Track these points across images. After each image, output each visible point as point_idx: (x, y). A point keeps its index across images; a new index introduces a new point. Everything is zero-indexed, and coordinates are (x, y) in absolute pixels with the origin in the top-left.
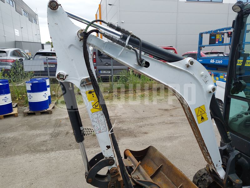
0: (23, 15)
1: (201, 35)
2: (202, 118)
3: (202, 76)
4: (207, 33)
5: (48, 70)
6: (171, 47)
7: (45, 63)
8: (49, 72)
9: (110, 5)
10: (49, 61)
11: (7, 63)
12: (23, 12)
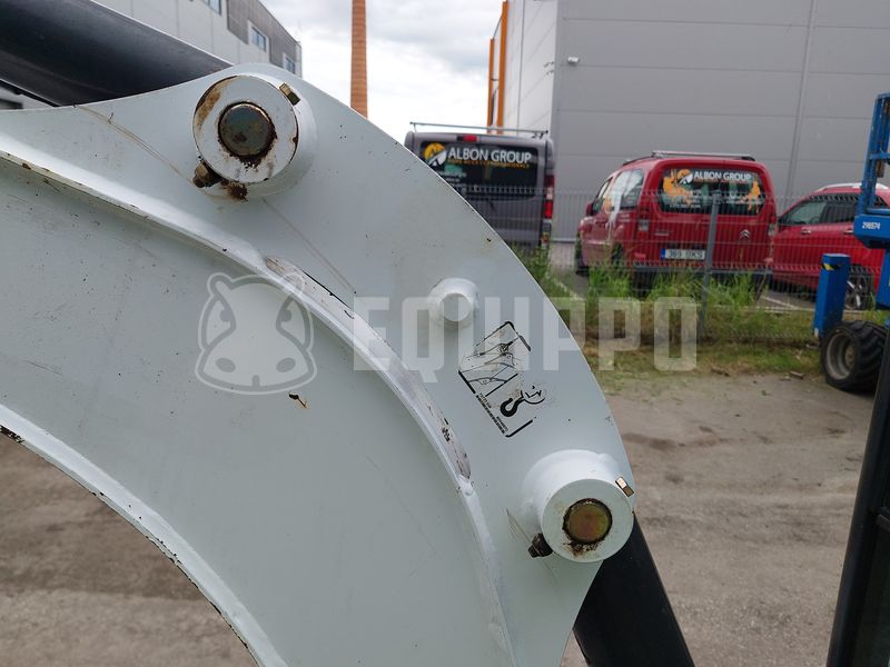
0: (250, 42)
1: (884, 106)
6: (744, 158)
12: (251, 34)
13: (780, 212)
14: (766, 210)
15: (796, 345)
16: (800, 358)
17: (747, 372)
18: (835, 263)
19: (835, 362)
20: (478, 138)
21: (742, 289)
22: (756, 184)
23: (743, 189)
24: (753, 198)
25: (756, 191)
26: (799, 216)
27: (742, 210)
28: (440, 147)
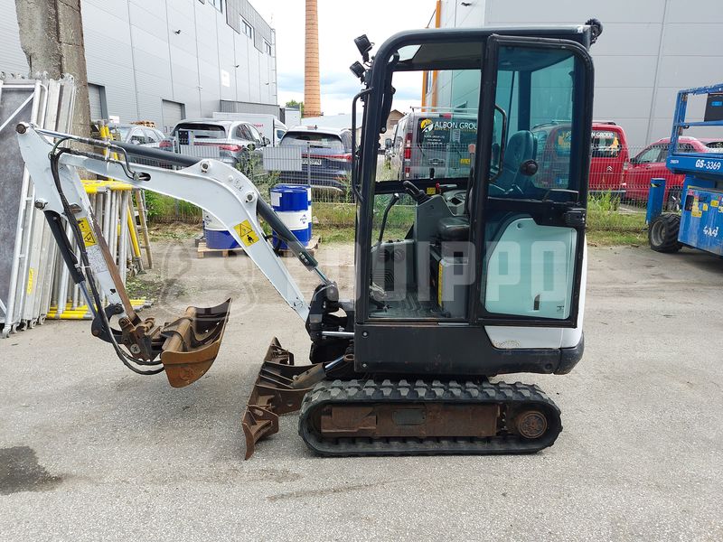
0: (241, 32)
1: (682, 98)
4: (695, 92)
5: (309, 171)
6: (610, 123)
7: (304, 157)
8: (309, 175)
9: (467, 5)
10: (312, 151)
11: (226, 151)
12: (242, 25)
13: (632, 155)
14: (622, 154)
15: (637, 231)
16: (638, 238)
17: (607, 244)
18: (657, 183)
19: (656, 237)
20: (452, 116)
21: (606, 200)
22: (616, 138)
23: (609, 142)
24: (614, 147)
25: (616, 142)
26: (644, 158)
27: (607, 154)
28: (430, 121)
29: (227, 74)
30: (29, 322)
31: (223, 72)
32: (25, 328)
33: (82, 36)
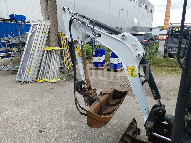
0: (142, 7)
2: (132, 74)
3: (133, 45)
20: (186, 26)
28: (176, 28)
29: (136, 19)
30: (29, 81)
31: (135, 19)
32: (28, 83)
33: (56, 10)
